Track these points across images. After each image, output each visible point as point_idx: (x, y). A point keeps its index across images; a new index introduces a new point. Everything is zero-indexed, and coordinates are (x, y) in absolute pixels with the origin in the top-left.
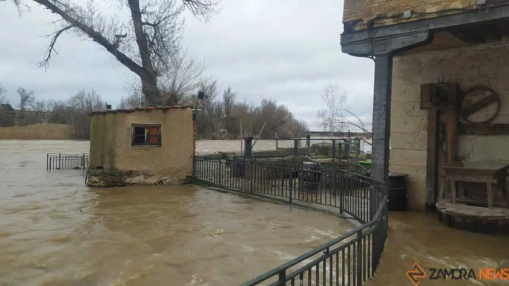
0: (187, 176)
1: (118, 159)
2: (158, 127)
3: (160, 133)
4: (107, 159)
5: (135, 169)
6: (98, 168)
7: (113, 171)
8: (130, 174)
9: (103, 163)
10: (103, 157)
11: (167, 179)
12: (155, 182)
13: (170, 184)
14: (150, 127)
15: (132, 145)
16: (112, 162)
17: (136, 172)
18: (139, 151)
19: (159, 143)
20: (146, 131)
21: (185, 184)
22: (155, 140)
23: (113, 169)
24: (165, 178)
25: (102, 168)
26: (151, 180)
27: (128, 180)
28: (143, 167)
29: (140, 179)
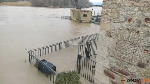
0: (90, 21)
1: (81, 19)
8: (83, 21)
11: (87, 22)
15: (83, 17)
19: (87, 16)
20: (85, 15)
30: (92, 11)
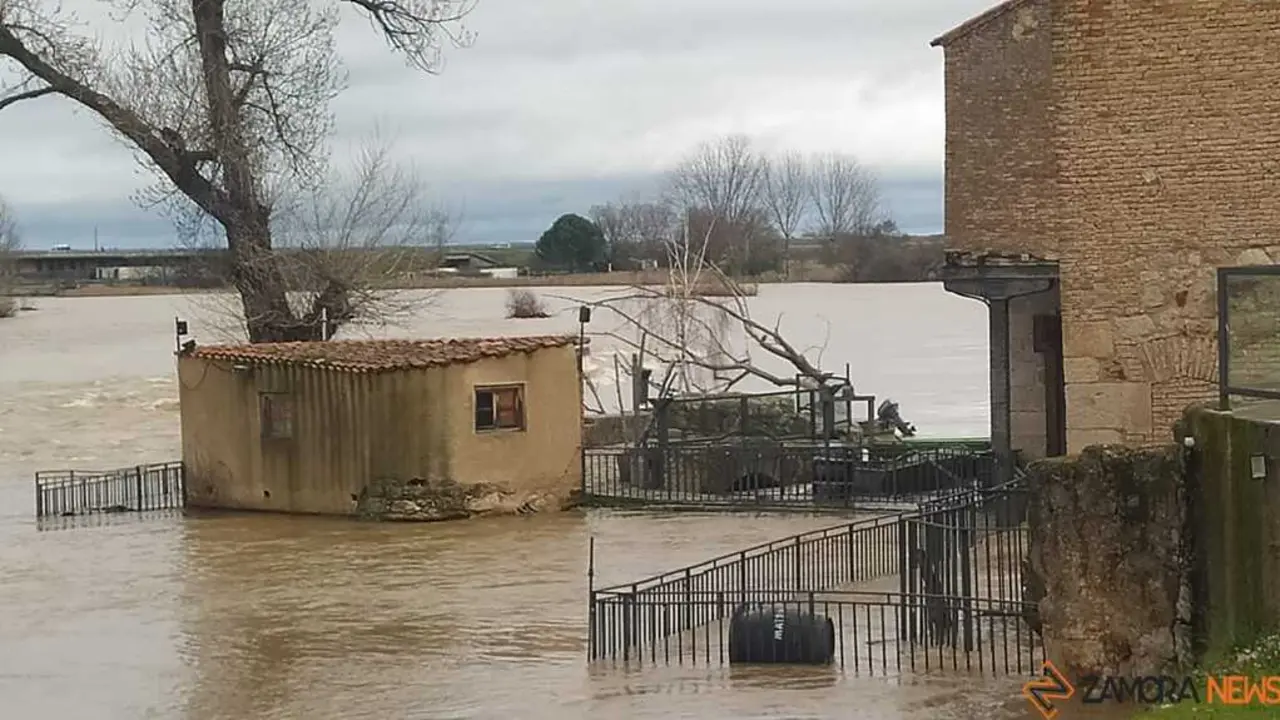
0: (572, 493)
1: (454, 461)
2: (515, 390)
3: (520, 403)
4: (435, 463)
5: (485, 481)
6: (414, 482)
7: (448, 487)
8: (476, 491)
9: (425, 470)
10: (425, 458)
11: (538, 499)
12: (517, 505)
13: (543, 510)
14: (498, 390)
15: (477, 429)
16: (445, 468)
17: (485, 486)
18: (494, 443)
19: (518, 421)
20: (495, 398)
21: (568, 509)
22: (510, 418)
23: (447, 482)
24: (534, 496)
25: (423, 482)
26: (511, 504)
27: (473, 506)
28: (497, 476)
29: (490, 501)
30: (579, 345)
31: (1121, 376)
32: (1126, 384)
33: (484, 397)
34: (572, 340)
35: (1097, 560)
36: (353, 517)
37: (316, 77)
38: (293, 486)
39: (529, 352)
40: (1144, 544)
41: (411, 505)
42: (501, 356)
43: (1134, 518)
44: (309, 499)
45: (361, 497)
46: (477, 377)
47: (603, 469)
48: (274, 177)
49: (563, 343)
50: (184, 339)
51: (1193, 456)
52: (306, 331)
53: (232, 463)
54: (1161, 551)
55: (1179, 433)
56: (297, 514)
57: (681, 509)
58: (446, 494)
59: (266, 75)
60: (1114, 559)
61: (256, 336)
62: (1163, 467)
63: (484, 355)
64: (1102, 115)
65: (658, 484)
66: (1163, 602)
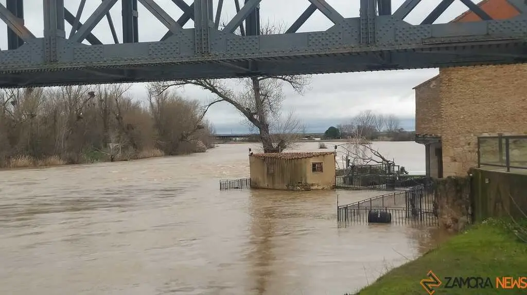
0: (333, 185)
1: (308, 179)
2: (321, 163)
3: (322, 166)
4: (304, 179)
5: (314, 183)
6: (299, 183)
7: (306, 184)
8: (312, 185)
9: (301, 180)
10: (301, 177)
13: (327, 189)
14: (317, 163)
15: (313, 172)
16: (306, 180)
18: (317, 175)
19: (321, 170)
20: (316, 165)
21: (332, 189)
22: (319, 169)
23: (306, 183)
24: (325, 186)
25: (301, 183)
26: (320, 188)
27: (312, 188)
28: (317, 182)
29: (315, 187)
30: (335, 154)
31: (455, 161)
32: (457, 163)
33: (314, 165)
34: (333, 153)
35: (450, 201)
36: (286, 190)
37: (278, 97)
38: (273, 183)
39: (324, 155)
40: (461, 198)
41: (298, 188)
42: (318, 156)
43: (459, 191)
44: (277, 186)
45: (288, 186)
46: (312, 161)
47: (340, 180)
48: (270, 118)
49: (331, 153)
50: (251, 152)
51: (472, 178)
52: (276, 151)
53: (260, 179)
54: (465, 199)
55: (469, 173)
56: (274, 189)
57: (357, 189)
58: (306, 185)
59: (268, 96)
60: (454, 201)
61: (266, 152)
62: (465, 180)
63: (314, 156)
64: (451, 104)
65: (352, 184)
66: (465, 210)
